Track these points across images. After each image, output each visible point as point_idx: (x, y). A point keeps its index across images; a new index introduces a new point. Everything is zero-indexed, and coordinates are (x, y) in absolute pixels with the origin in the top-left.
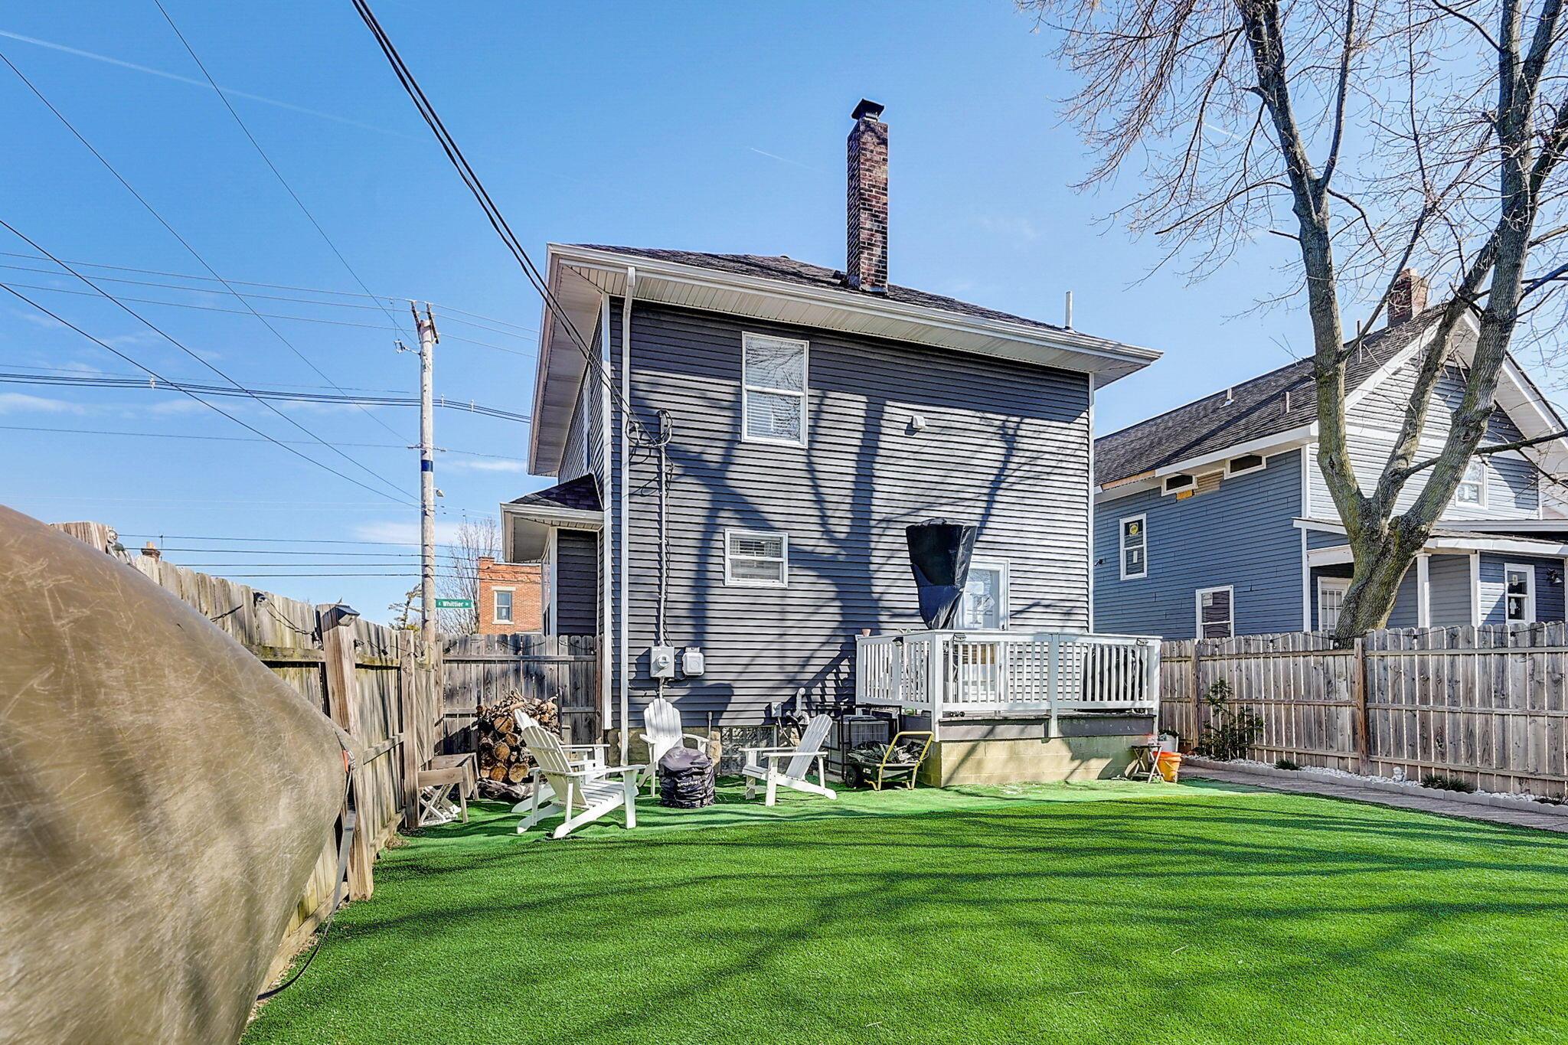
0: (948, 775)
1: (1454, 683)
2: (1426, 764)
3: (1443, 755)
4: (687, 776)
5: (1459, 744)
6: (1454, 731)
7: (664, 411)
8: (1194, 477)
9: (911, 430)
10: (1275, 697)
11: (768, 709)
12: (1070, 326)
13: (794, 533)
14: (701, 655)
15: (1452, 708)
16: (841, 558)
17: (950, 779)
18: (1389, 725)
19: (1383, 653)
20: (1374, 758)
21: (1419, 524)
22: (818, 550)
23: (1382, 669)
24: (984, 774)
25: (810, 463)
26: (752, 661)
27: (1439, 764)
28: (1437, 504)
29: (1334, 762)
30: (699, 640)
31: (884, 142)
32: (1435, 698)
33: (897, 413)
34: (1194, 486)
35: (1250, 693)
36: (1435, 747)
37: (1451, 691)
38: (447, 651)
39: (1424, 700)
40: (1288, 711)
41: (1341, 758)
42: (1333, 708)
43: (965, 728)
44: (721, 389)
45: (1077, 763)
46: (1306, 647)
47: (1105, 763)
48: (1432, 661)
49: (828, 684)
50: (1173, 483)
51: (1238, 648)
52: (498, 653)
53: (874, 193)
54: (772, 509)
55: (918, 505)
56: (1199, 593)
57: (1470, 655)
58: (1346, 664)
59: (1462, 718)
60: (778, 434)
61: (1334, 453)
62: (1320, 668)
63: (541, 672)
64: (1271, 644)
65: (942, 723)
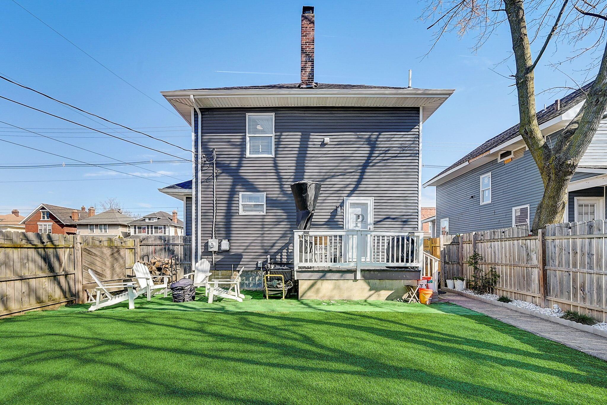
0: (301, 295)
1: (590, 255)
2: (575, 304)
3: (584, 299)
4: (177, 290)
5: (593, 293)
6: (591, 285)
7: (214, 149)
8: (512, 151)
9: (323, 144)
10: (505, 262)
11: (257, 264)
12: (410, 86)
13: (268, 192)
14: (228, 242)
15: (590, 271)
16: (289, 201)
17: (302, 296)
18: (557, 279)
19: (553, 238)
20: (549, 298)
21: (566, 159)
22: (279, 199)
23: (553, 247)
24: (320, 295)
25: (275, 163)
26: (250, 244)
27: (582, 304)
28: (579, 146)
29: (529, 299)
30: (228, 237)
31: (313, 23)
32: (580, 264)
33: (316, 138)
34: (512, 156)
35: (495, 261)
36: (580, 294)
37: (589, 260)
38: (141, 242)
39: (575, 265)
40: (510, 269)
41: (534, 297)
42: (530, 269)
43: (310, 274)
44: (236, 138)
45: (373, 292)
46: (518, 235)
47: (390, 292)
48: (579, 242)
49: (283, 254)
50: (503, 156)
51: (491, 236)
52: (158, 242)
53: (308, 45)
54: (259, 183)
55: (326, 177)
56: (514, 209)
57: (600, 238)
58: (535, 244)
59: (595, 277)
60: (263, 152)
61: (527, 126)
62: (524, 246)
63: (174, 249)
64: (503, 234)
65: (297, 272)
